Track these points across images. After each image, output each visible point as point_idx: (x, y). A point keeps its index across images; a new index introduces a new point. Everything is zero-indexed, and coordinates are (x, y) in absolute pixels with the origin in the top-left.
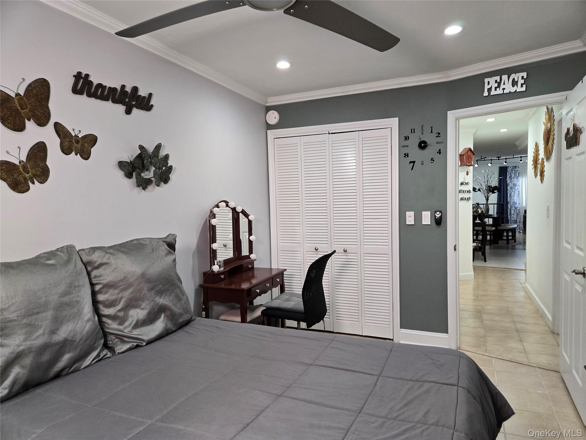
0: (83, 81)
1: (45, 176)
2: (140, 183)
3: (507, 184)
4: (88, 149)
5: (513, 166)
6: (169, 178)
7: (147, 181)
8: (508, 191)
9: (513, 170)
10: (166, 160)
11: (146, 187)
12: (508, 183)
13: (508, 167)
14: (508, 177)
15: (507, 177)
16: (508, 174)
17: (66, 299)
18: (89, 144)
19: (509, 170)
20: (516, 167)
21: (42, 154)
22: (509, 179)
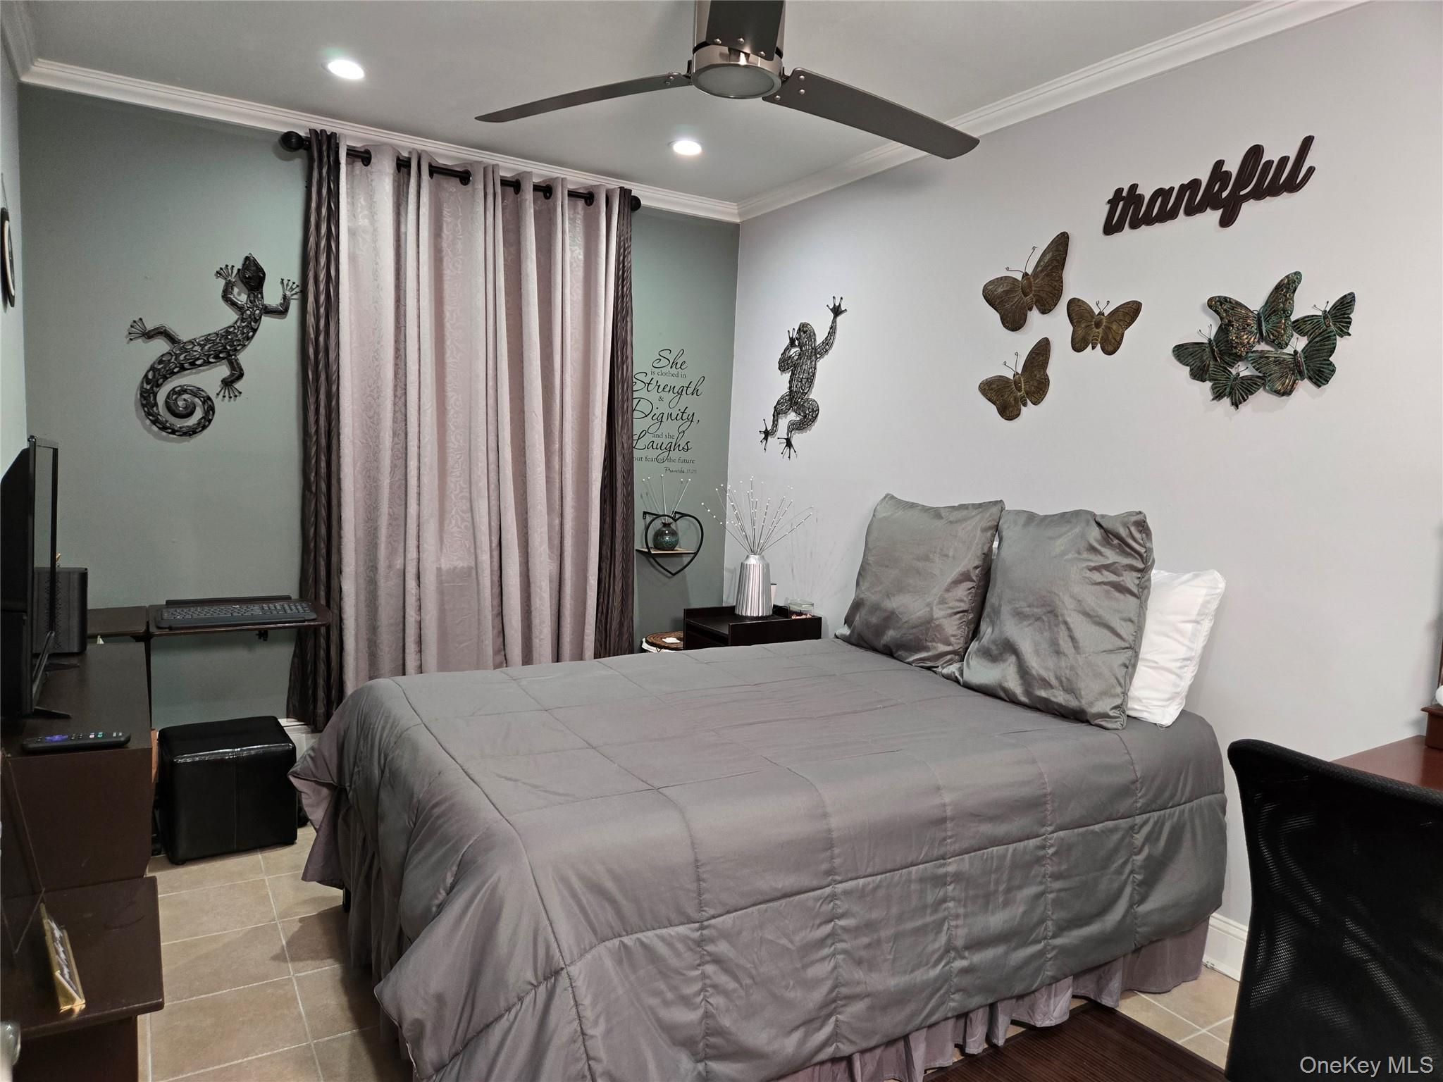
0: (1123, 206)
1: (1041, 392)
2: (1225, 389)
4: (1117, 333)
6: (1331, 368)
7: (1249, 381)
10: (1344, 314)
11: (1243, 398)
17: (920, 565)
18: (1121, 323)
21: (1041, 358)
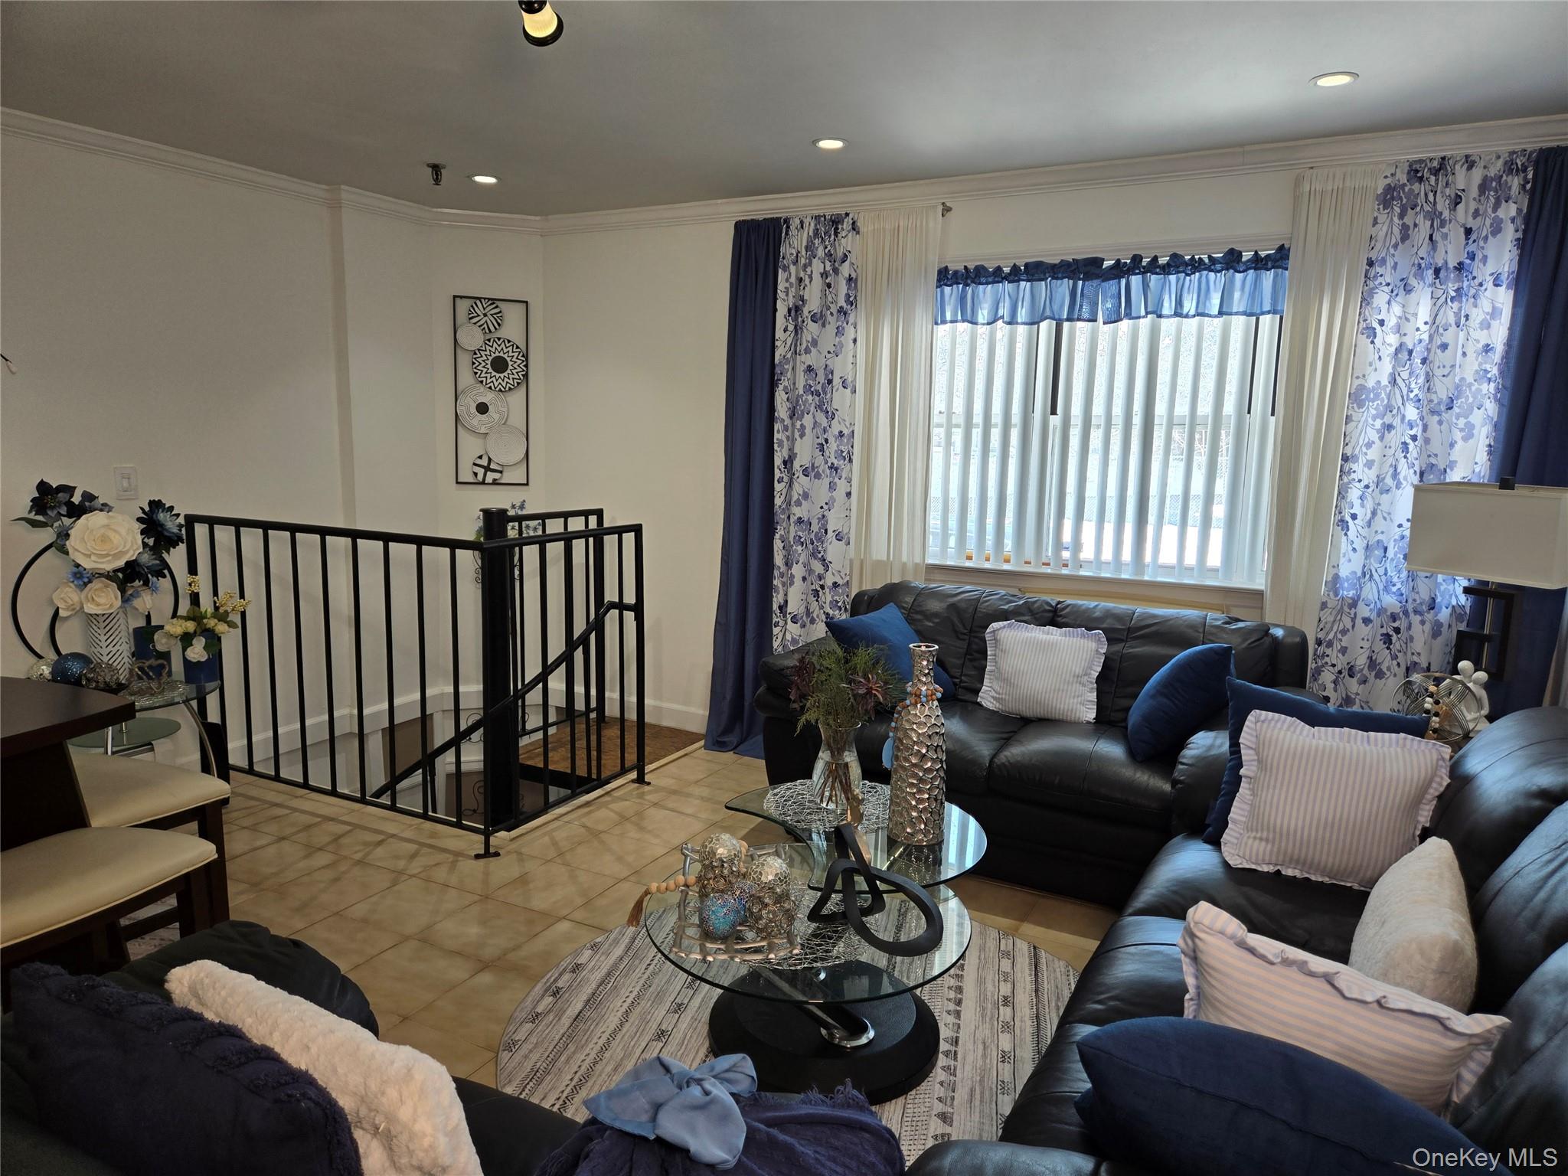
3: (773, 366)
5: (817, 218)
8: (777, 426)
9: (820, 252)
12: (777, 361)
13: (786, 221)
14: (782, 309)
15: (775, 310)
16: (781, 286)
19: (795, 243)
20: (836, 222)
22: (785, 330)
